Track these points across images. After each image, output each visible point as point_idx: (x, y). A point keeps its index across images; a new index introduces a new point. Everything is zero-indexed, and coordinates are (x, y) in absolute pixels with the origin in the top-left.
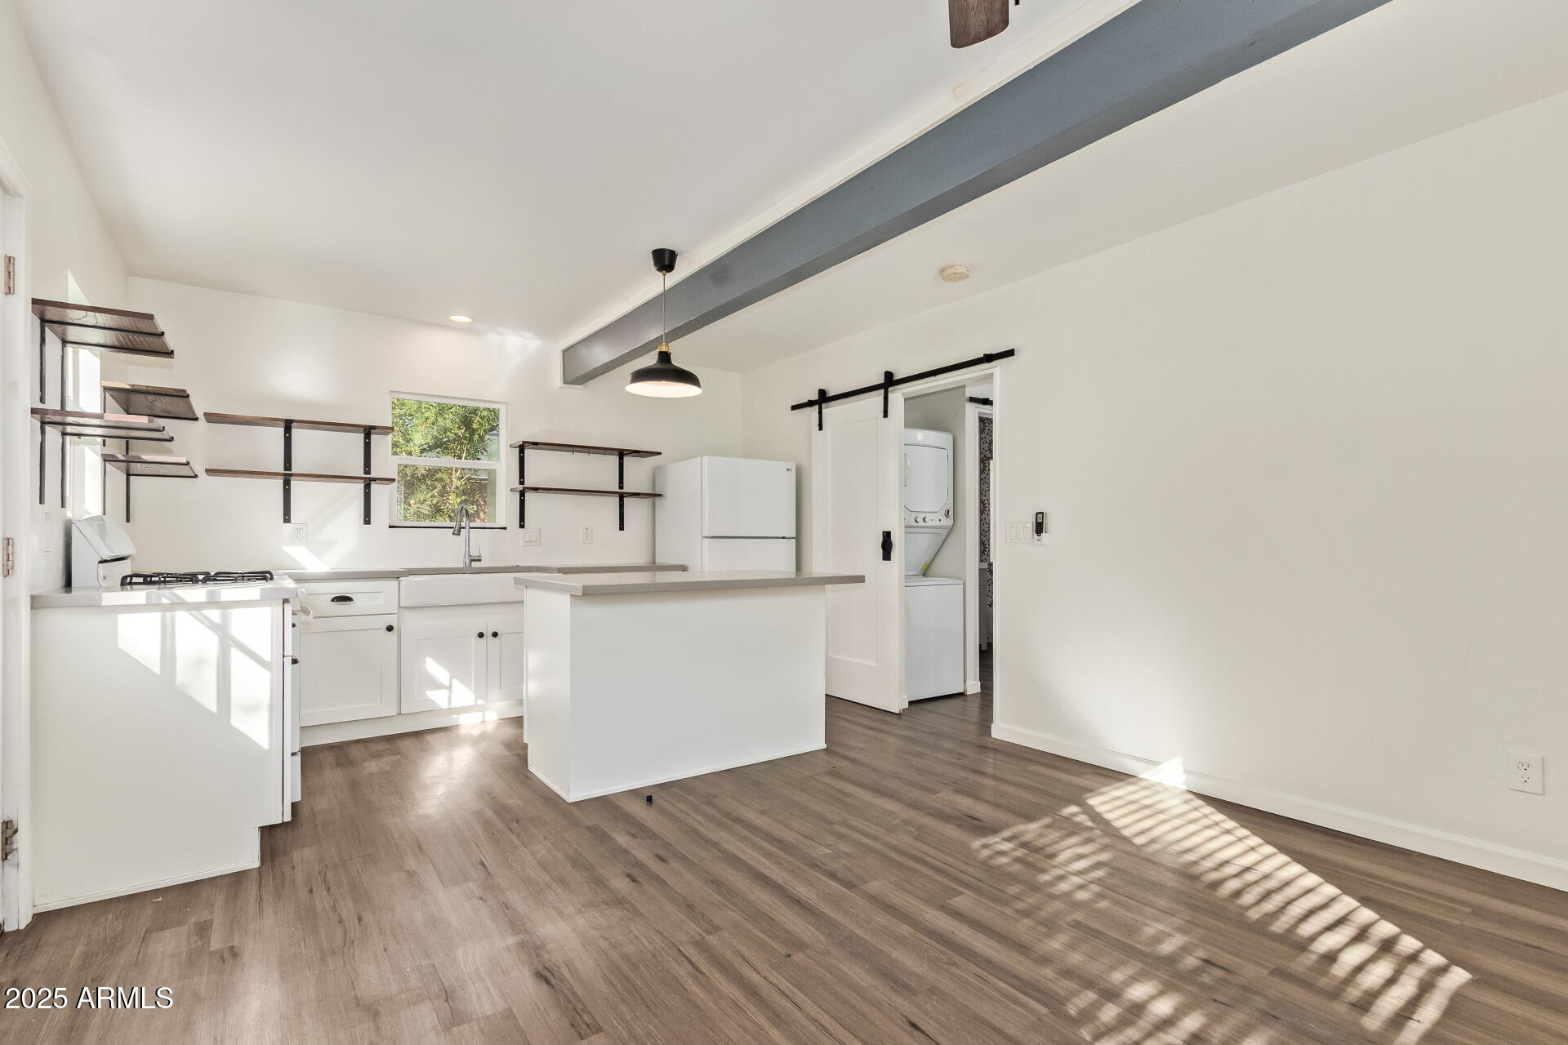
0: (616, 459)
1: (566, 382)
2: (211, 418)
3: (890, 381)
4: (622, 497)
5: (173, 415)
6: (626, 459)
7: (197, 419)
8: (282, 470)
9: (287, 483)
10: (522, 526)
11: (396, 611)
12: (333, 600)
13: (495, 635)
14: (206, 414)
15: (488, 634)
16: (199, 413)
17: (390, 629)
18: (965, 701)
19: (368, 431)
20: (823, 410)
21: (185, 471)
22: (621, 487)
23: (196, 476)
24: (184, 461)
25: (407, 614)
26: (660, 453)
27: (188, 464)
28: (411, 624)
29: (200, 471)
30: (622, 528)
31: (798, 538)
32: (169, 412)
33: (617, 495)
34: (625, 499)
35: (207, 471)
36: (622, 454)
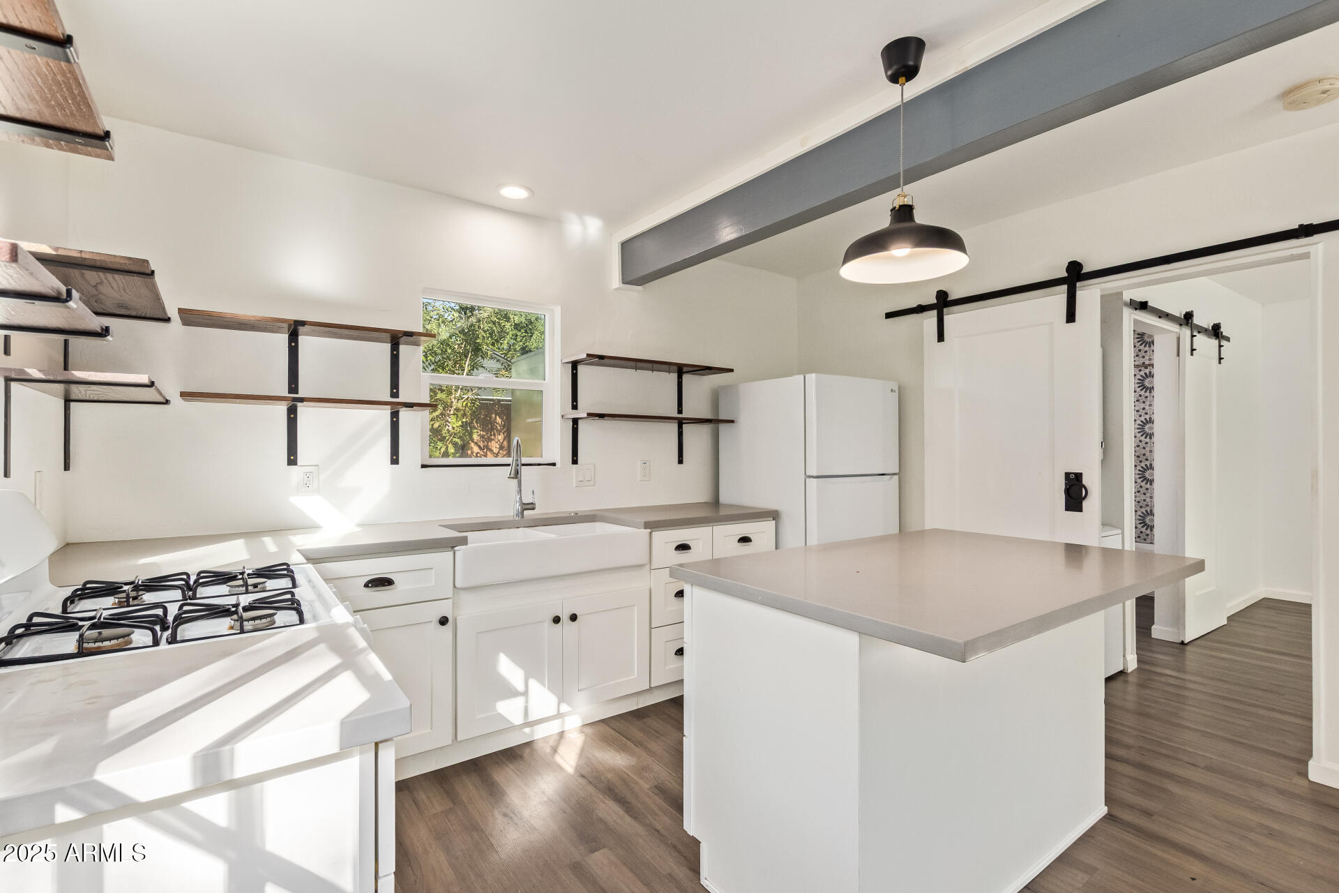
0: (674, 376)
1: (626, 281)
2: (191, 318)
3: (1075, 274)
4: (681, 423)
5: (134, 313)
6: (685, 377)
7: (168, 320)
8: (285, 393)
9: (292, 412)
10: (575, 462)
11: (450, 595)
12: (366, 585)
13: (574, 618)
14: (181, 311)
15: (565, 618)
16: (172, 312)
17: (443, 621)
18: (1126, 682)
19: (396, 339)
20: (945, 317)
21: (149, 394)
22: (680, 411)
23: (167, 402)
24: (144, 379)
25: (465, 597)
26: (732, 370)
27: (152, 384)
28: (468, 612)
29: (173, 395)
30: (680, 462)
31: (900, 474)
32: (127, 308)
33: (676, 421)
34: (684, 426)
35: (183, 395)
36: (681, 370)
